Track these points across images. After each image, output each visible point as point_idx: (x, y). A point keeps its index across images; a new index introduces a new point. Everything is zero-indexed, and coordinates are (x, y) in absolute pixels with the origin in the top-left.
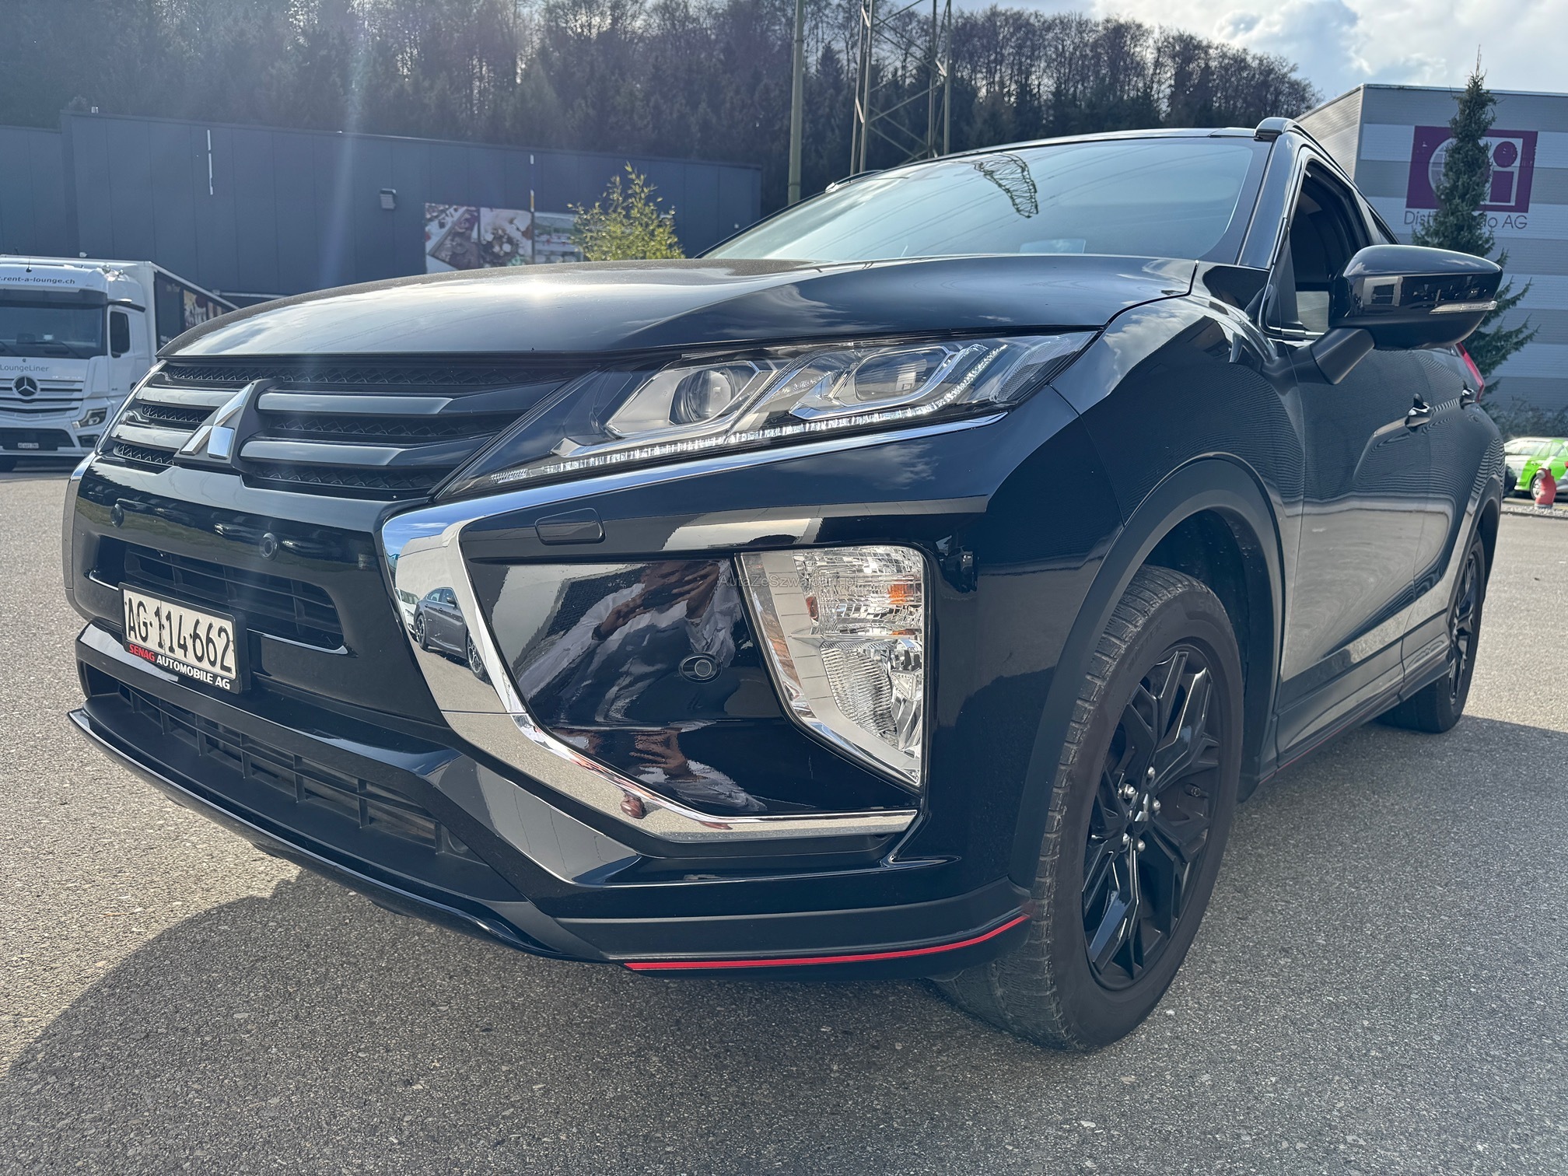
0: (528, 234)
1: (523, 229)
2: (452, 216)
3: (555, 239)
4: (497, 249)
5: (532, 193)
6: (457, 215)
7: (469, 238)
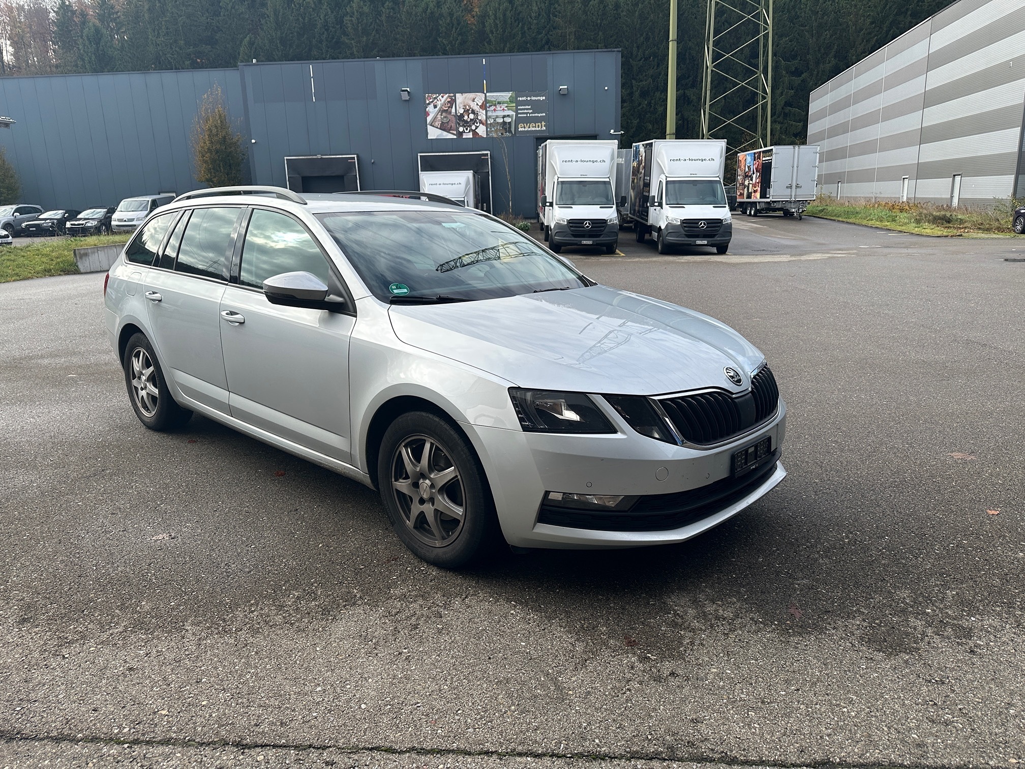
0: (483, 107)
1: (480, 104)
2: (441, 101)
3: (498, 106)
4: (466, 118)
5: (485, 81)
6: (443, 100)
7: (451, 112)
